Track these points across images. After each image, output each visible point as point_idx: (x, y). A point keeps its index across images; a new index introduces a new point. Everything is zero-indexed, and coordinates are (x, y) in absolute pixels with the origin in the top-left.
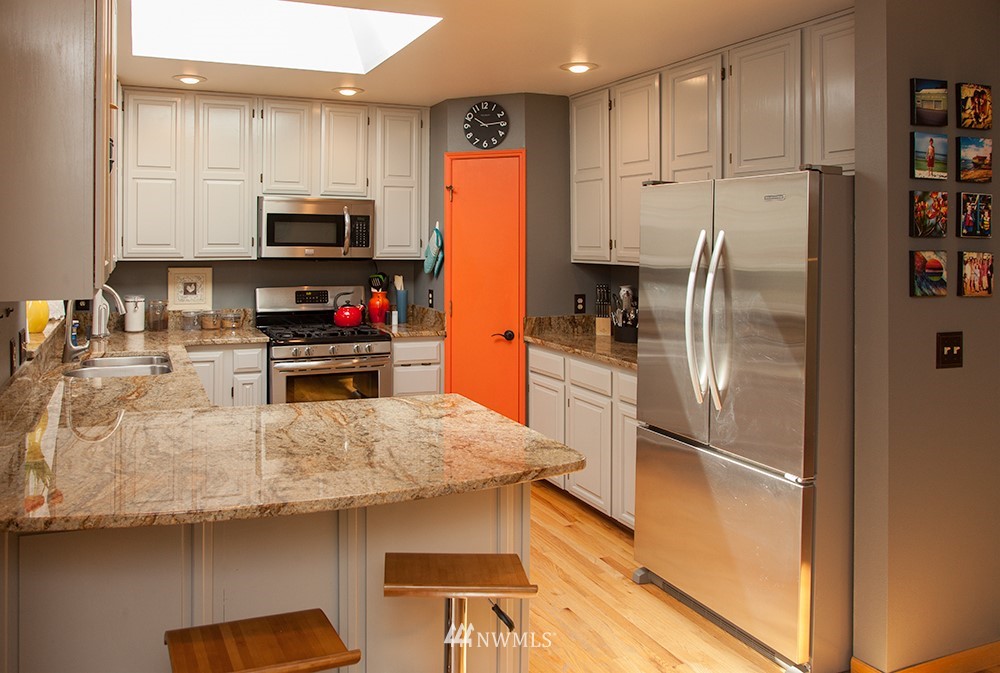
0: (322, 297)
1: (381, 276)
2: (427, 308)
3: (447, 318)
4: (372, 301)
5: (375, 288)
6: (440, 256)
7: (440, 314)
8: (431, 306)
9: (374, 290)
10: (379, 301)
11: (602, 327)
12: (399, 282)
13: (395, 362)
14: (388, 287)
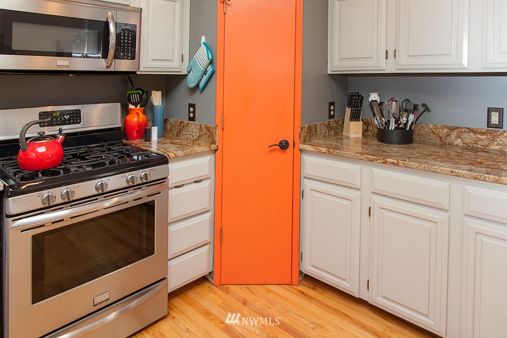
0: (75, 117)
1: (140, 92)
2: (186, 121)
3: (218, 132)
4: (129, 117)
5: (133, 104)
6: (210, 70)
7: (208, 128)
8: (192, 119)
9: (131, 106)
10: (136, 117)
11: (354, 129)
12: (157, 98)
13: (170, 185)
14: (145, 102)
